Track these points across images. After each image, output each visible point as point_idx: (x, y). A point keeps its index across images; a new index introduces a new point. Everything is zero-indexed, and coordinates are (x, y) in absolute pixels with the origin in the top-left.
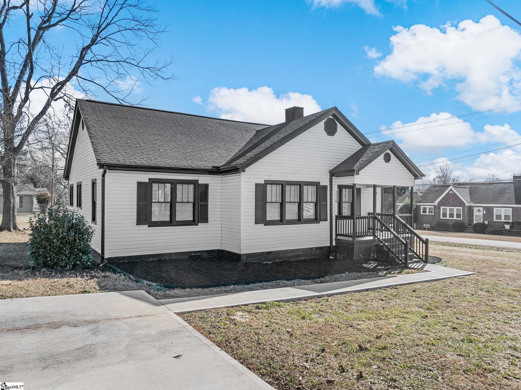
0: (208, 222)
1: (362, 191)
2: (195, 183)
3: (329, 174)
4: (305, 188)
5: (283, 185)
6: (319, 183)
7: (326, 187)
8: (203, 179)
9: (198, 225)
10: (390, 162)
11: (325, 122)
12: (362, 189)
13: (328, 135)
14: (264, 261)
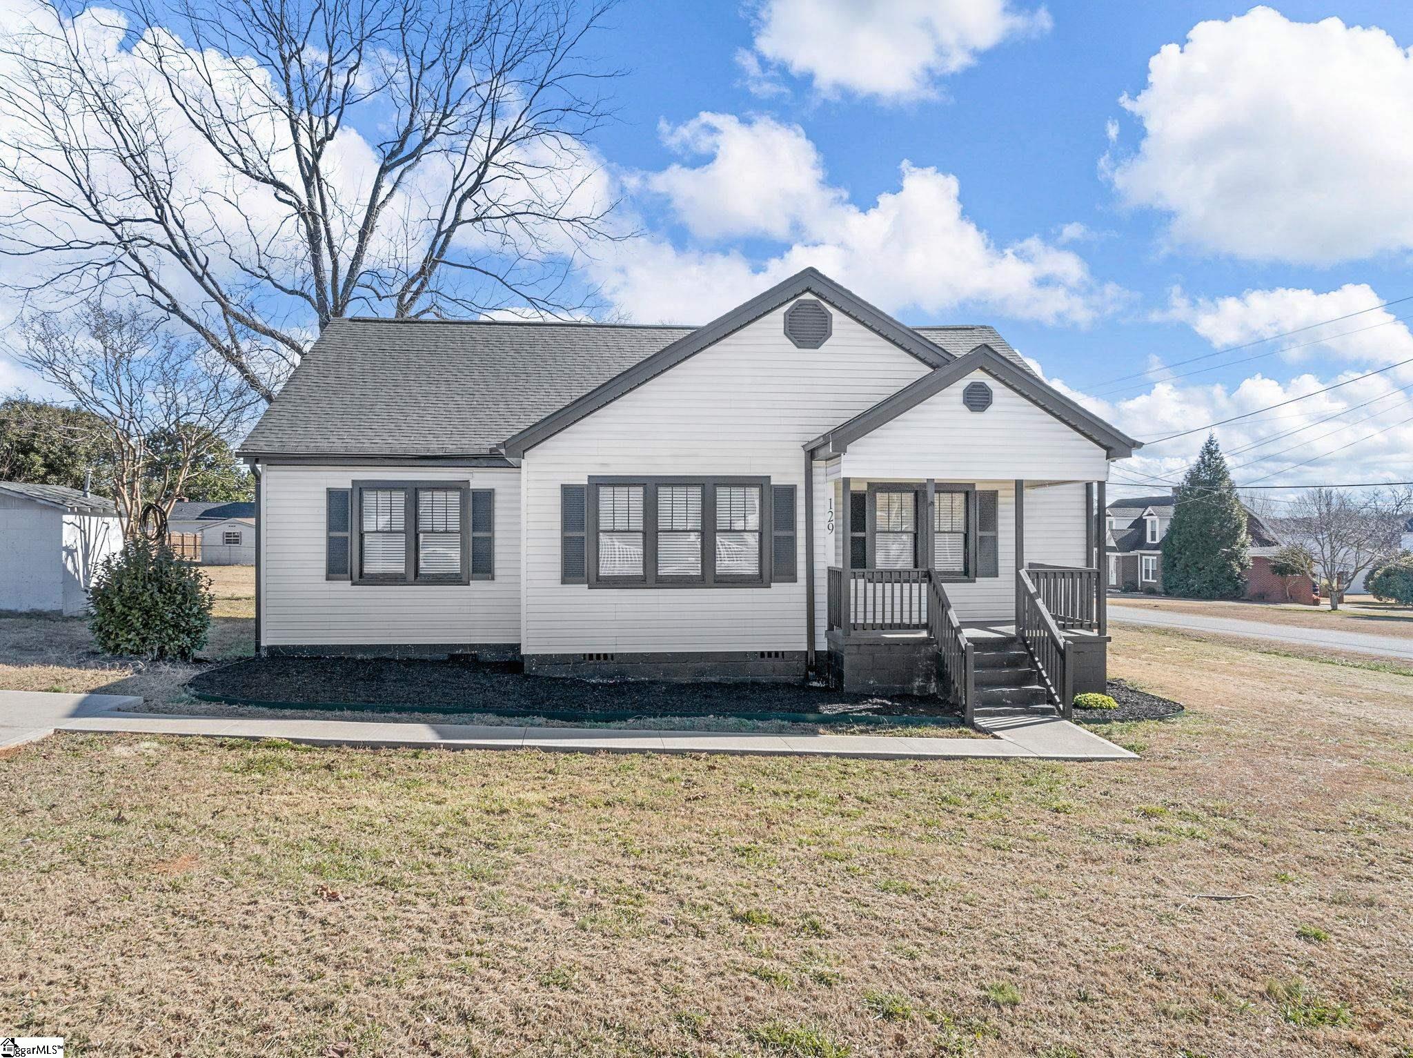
0: (493, 579)
1: (1000, 500)
2: (460, 487)
3: (803, 453)
4: (722, 493)
5: (651, 486)
6: (769, 477)
7: (791, 491)
8: (479, 479)
9: (468, 584)
10: (990, 408)
11: (785, 314)
12: (1000, 493)
13: (798, 347)
14: (592, 677)
